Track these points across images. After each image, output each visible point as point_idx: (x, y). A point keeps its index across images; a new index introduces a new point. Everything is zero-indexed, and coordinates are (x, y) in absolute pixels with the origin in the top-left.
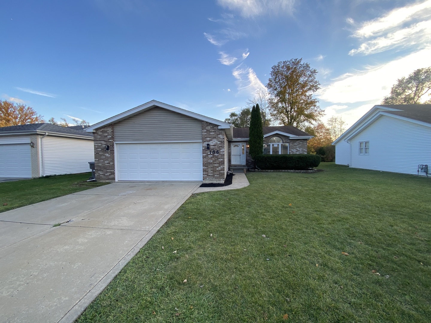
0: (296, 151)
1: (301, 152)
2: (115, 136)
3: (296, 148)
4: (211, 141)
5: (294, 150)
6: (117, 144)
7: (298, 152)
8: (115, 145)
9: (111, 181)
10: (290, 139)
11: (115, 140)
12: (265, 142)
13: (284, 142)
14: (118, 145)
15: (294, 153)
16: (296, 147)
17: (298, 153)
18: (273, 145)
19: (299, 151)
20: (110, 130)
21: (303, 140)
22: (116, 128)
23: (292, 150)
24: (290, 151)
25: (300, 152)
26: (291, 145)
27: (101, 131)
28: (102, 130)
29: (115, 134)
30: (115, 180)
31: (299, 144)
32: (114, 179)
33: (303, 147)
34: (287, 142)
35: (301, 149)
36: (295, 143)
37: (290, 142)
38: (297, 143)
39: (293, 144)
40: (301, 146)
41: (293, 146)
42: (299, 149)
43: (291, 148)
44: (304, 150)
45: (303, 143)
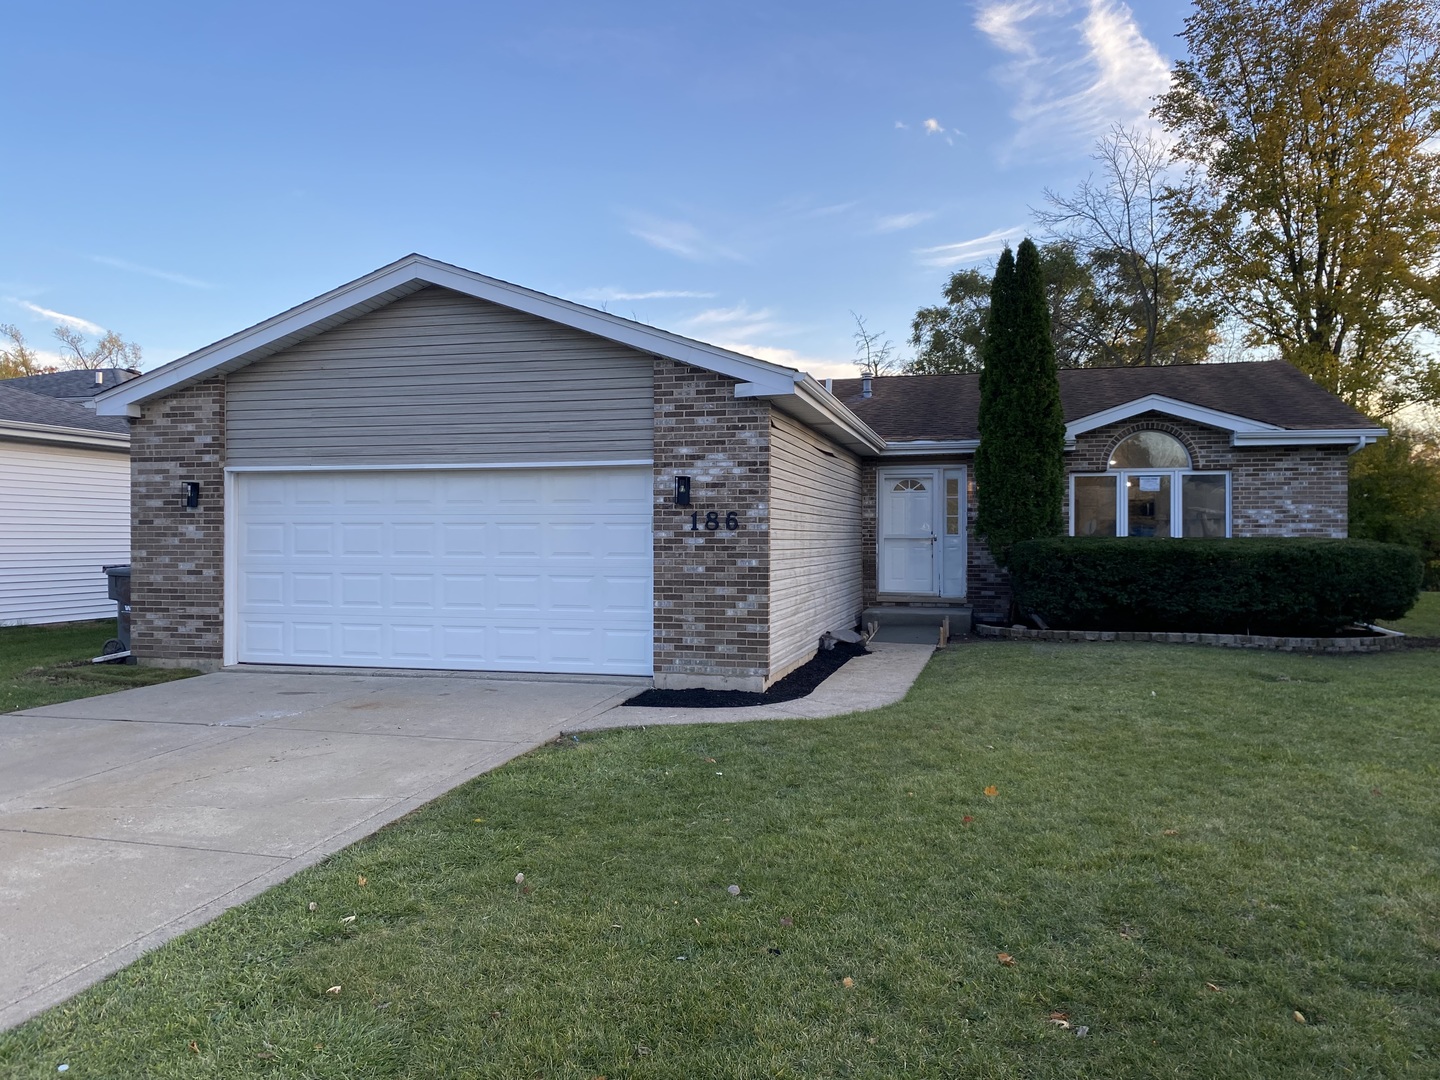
0: (1277, 517)
1: (1310, 526)
2: (230, 434)
3: (1278, 502)
4: (699, 463)
5: (1266, 516)
6: (238, 474)
7: (1291, 525)
8: (229, 483)
9: (202, 661)
10: (1237, 443)
11: (229, 453)
12: (1085, 465)
13: (1202, 463)
14: (244, 483)
15: (1266, 531)
16: (1277, 493)
17: (1286, 532)
18: (1135, 482)
19: (1295, 518)
20: (205, 406)
21: (1320, 454)
22: (238, 397)
23: (1251, 512)
24: (1240, 522)
25: (1304, 526)
26: (1243, 480)
27: (167, 410)
28: (172, 408)
29: (231, 425)
30: (221, 656)
31: (1297, 474)
32: (218, 652)
33: (1321, 497)
34: (1218, 461)
35: (1310, 507)
36: (1271, 470)
37: (1238, 461)
38: (1280, 469)
39: (1258, 475)
40: (1310, 488)
41: (1259, 489)
42: (1292, 507)
43: (1243, 498)
44: (1329, 516)
45: (1318, 469)
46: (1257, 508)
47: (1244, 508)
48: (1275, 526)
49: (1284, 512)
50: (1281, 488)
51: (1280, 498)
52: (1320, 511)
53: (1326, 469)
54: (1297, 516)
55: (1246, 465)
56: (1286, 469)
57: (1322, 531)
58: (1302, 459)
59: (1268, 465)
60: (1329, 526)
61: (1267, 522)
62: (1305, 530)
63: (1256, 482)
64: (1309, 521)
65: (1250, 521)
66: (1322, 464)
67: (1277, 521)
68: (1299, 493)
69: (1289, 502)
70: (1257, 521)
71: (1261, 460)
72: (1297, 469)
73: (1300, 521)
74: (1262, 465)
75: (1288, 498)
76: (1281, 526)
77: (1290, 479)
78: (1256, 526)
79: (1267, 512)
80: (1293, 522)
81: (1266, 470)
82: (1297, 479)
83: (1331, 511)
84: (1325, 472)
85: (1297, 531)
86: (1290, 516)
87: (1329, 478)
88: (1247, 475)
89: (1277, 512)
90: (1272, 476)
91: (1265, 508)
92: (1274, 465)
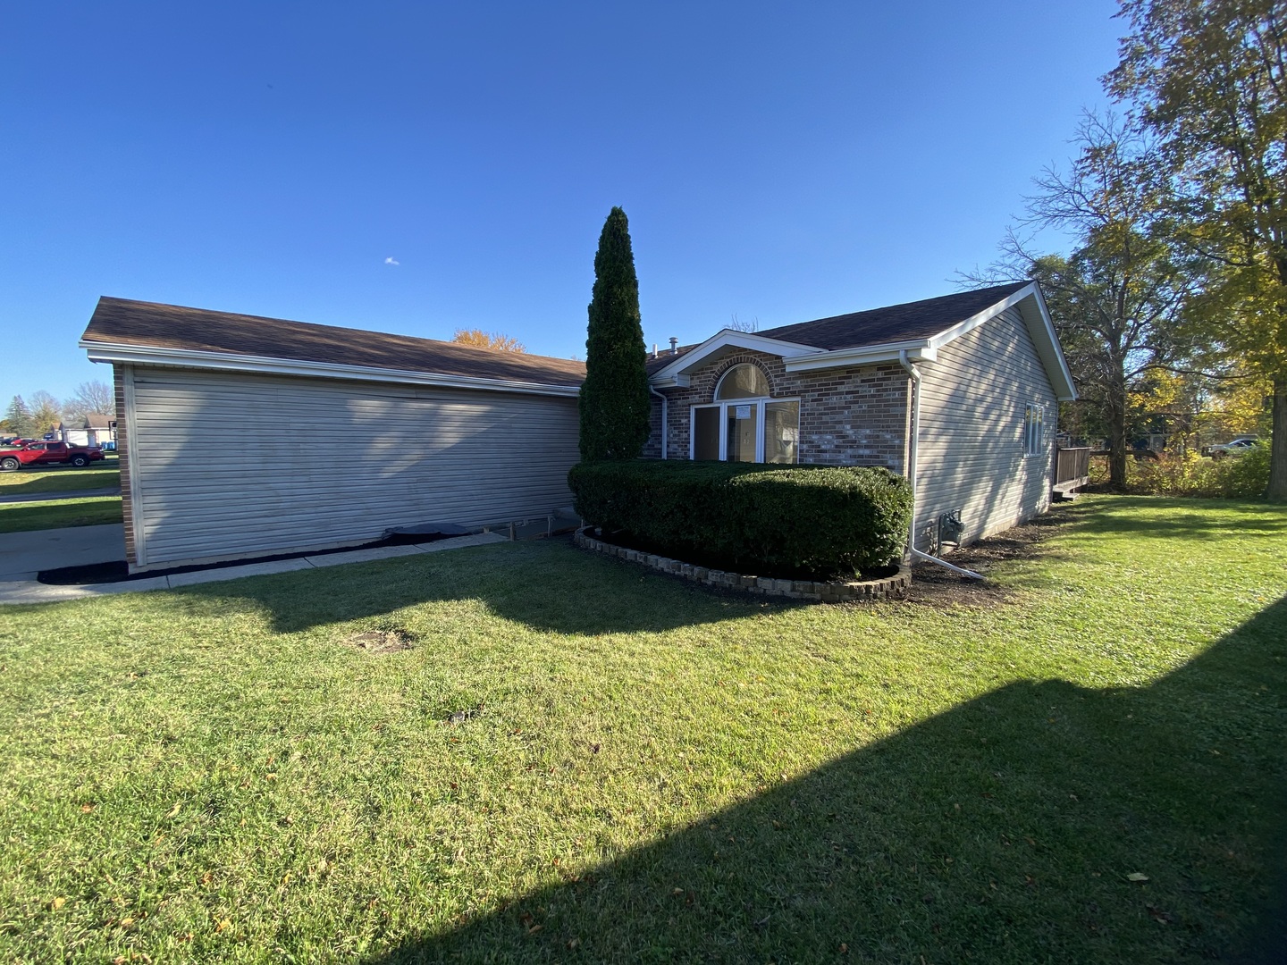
0: (836, 442)
12: (698, 398)
13: (776, 390)
15: (827, 457)
17: (845, 458)
18: (731, 409)
19: (853, 444)
23: (814, 437)
24: (805, 447)
25: (861, 452)
26: (809, 406)
31: (857, 397)
33: (879, 421)
34: (789, 388)
35: (868, 432)
38: (842, 393)
40: (869, 411)
41: (822, 414)
43: (808, 423)
45: (878, 391)
46: (820, 433)
47: (809, 433)
48: (834, 452)
49: (843, 437)
50: (842, 413)
51: (840, 422)
52: (878, 437)
53: (886, 390)
54: (855, 442)
55: (812, 391)
56: (847, 393)
57: (878, 457)
58: (863, 381)
59: (831, 389)
61: (828, 447)
62: (862, 456)
63: (820, 408)
64: (866, 447)
65: (813, 447)
66: (881, 385)
67: (837, 446)
68: (857, 417)
69: (848, 427)
70: (819, 446)
71: (825, 385)
72: (857, 392)
73: (858, 447)
74: (826, 390)
75: (848, 423)
76: (840, 452)
77: (851, 402)
78: (819, 451)
79: (828, 437)
80: (851, 447)
81: (828, 395)
82: (857, 402)
83: (888, 436)
84: (885, 394)
85: (855, 457)
86: (849, 442)
87: (888, 400)
88: (813, 401)
89: (838, 437)
90: (834, 400)
91: (827, 433)
92: (836, 389)
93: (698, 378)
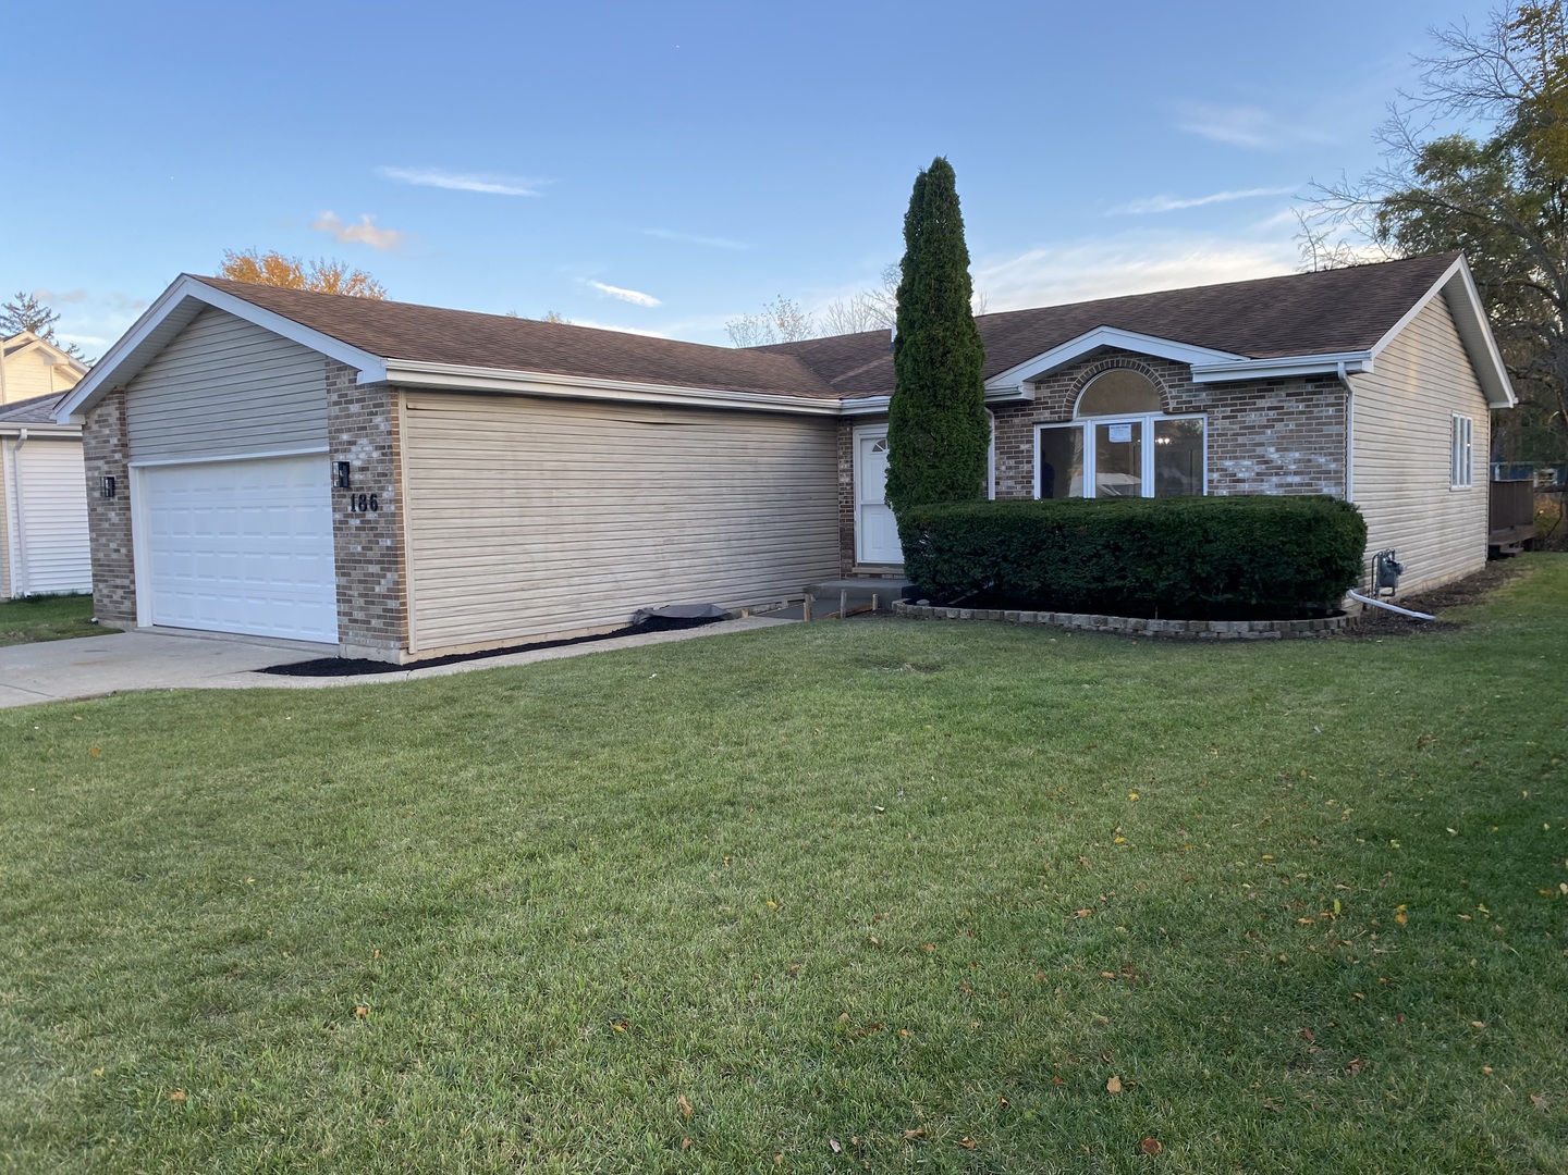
0: (1257, 468)
1: (1297, 479)
2: (131, 436)
3: (1259, 451)
4: (353, 448)
5: (1245, 468)
6: (143, 468)
7: (1275, 479)
8: (134, 476)
9: (125, 622)
10: (1198, 379)
11: (132, 452)
12: (1046, 415)
13: (1172, 405)
14: (148, 475)
15: (1246, 487)
16: (1258, 439)
17: (1270, 488)
18: (1102, 432)
19: (1280, 470)
20: (111, 411)
21: (1310, 387)
22: (131, 404)
23: (1228, 463)
24: (1216, 476)
25: (1290, 479)
26: (1219, 424)
27: (96, 418)
28: (99, 416)
29: (131, 428)
30: (135, 619)
31: (1282, 413)
32: (133, 616)
33: (1310, 442)
34: (1190, 402)
35: (1297, 455)
36: (1251, 410)
37: (1213, 400)
38: (1262, 409)
39: (1236, 417)
40: (1298, 431)
41: (1237, 435)
42: (1275, 456)
43: (1219, 447)
44: (1320, 466)
45: (1308, 406)
46: (1236, 458)
47: (1220, 458)
48: (1254, 480)
49: (1266, 462)
50: (1264, 433)
51: (1262, 444)
52: (1310, 461)
53: (1317, 406)
54: (1281, 467)
55: (1223, 406)
56: (1270, 409)
57: (1311, 485)
58: (1288, 395)
59: (1248, 404)
60: (1319, 479)
61: (1247, 475)
62: (1290, 485)
63: (1234, 427)
64: (1296, 473)
65: (1226, 475)
66: (1311, 400)
67: (1258, 474)
68: (1284, 437)
69: (1272, 449)
70: (1235, 475)
71: (1240, 398)
72: (1282, 408)
73: (1286, 474)
74: (1241, 404)
75: (1271, 445)
76: (1262, 481)
77: (1274, 420)
78: (1235, 481)
79: (1247, 463)
80: (1277, 474)
81: (1245, 410)
82: (1282, 420)
83: (1322, 460)
84: (1316, 410)
85: (1281, 486)
86: (1274, 468)
87: (1321, 418)
88: (1224, 418)
89: (1259, 463)
90: (1252, 418)
91: (1244, 457)
92: (1255, 403)
93: (1048, 387)
